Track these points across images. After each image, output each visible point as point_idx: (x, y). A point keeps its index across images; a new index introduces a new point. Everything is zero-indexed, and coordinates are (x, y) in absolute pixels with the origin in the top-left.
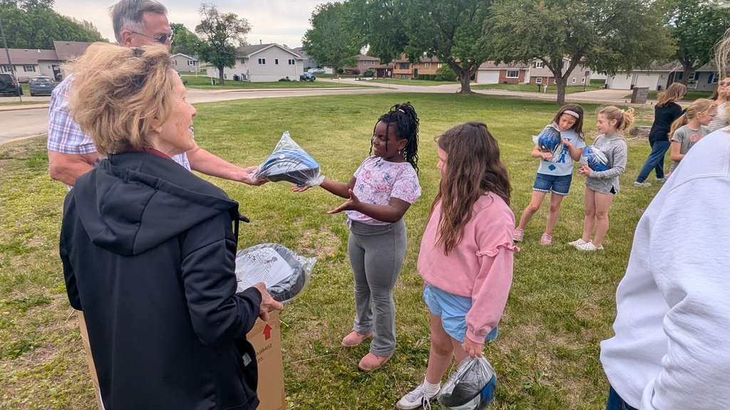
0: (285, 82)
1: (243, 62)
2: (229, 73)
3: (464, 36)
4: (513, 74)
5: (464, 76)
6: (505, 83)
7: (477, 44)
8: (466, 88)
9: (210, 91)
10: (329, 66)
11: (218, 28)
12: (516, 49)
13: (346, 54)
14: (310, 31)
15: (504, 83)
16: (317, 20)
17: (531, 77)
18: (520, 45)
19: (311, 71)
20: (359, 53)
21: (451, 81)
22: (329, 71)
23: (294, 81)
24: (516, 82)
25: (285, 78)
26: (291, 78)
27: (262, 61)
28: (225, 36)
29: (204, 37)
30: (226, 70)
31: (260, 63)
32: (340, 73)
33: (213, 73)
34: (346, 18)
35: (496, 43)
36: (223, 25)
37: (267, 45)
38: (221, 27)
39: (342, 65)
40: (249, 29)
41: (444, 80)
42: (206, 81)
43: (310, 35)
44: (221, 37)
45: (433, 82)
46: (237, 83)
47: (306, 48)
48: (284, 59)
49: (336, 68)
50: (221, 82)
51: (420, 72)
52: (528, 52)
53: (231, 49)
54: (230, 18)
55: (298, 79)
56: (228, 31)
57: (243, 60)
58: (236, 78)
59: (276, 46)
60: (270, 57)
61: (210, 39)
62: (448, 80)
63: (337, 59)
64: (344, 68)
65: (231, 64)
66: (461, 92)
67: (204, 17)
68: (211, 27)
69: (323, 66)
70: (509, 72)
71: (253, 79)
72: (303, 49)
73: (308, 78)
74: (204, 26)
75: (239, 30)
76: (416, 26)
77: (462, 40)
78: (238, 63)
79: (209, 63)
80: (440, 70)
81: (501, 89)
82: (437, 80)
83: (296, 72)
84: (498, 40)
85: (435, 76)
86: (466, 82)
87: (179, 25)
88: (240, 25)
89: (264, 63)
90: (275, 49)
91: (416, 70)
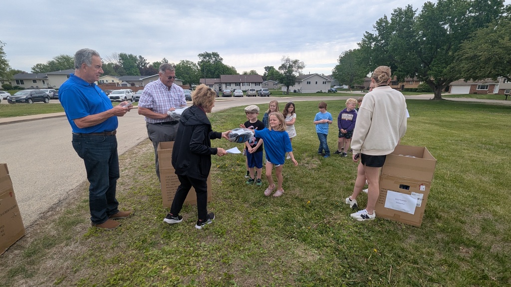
0: (320, 93)
1: (299, 84)
2: (292, 89)
3: (438, 64)
4: (483, 87)
5: (437, 89)
6: (475, 93)
7: (448, 68)
8: (438, 97)
9: (281, 98)
10: (346, 85)
11: (289, 67)
12: (480, 70)
13: (357, 77)
14: (337, 66)
15: (473, 93)
16: (342, 60)
17: (500, 90)
18: (484, 68)
19: (336, 87)
20: (366, 77)
21: (429, 92)
22: (346, 87)
23: (325, 93)
24: (485, 93)
25: (320, 91)
26: (323, 91)
27: (309, 83)
28: (293, 71)
29: (282, 72)
30: (290, 87)
31: (308, 83)
32: (352, 88)
33: (284, 89)
34: (358, 58)
35: (463, 67)
36: (292, 66)
37: (312, 74)
38: (291, 66)
39: (354, 83)
40: (304, 67)
41: (423, 91)
42: (281, 93)
43: (337, 68)
44: (290, 71)
45: (415, 93)
46: (295, 94)
47: (334, 75)
48: (320, 81)
49: (350, 86)
50: (287, 94)
51: (406, 87)
52: (490, 72)
53: (294, 77)
54: (296, 62)
55: (327, 92)
56: (294, 69)
57: (299, 83)
58: (295, 91)
59: (317, 75)
60: (313, 81)
61: (284, 73)
62: (426, 92)
63: (351, 81)
64: (356, 85)
65: (293, 84)
66: (434, 99)
67: (283, 63)
68: (286, 67)
69: (343, 84)
70: (479, 86)
71: (303, 92)
72: (332, 76)
73: (333, 91)
74: (283, 67)
75: (299, 67)
76: (403, 59)
77: (436, 67)
78: (296, 84)
79: (282, 84)
80: (422, 85)
81: (471, 97)
82: (418, 92)
83: (326, 88)
84: (465, 66)
85: (417, 89)
86: (438, 93)
87: (271, 67)
88: (300, 65)
89: (310, 83)
90: (317, 76)
91: (403, 86)
